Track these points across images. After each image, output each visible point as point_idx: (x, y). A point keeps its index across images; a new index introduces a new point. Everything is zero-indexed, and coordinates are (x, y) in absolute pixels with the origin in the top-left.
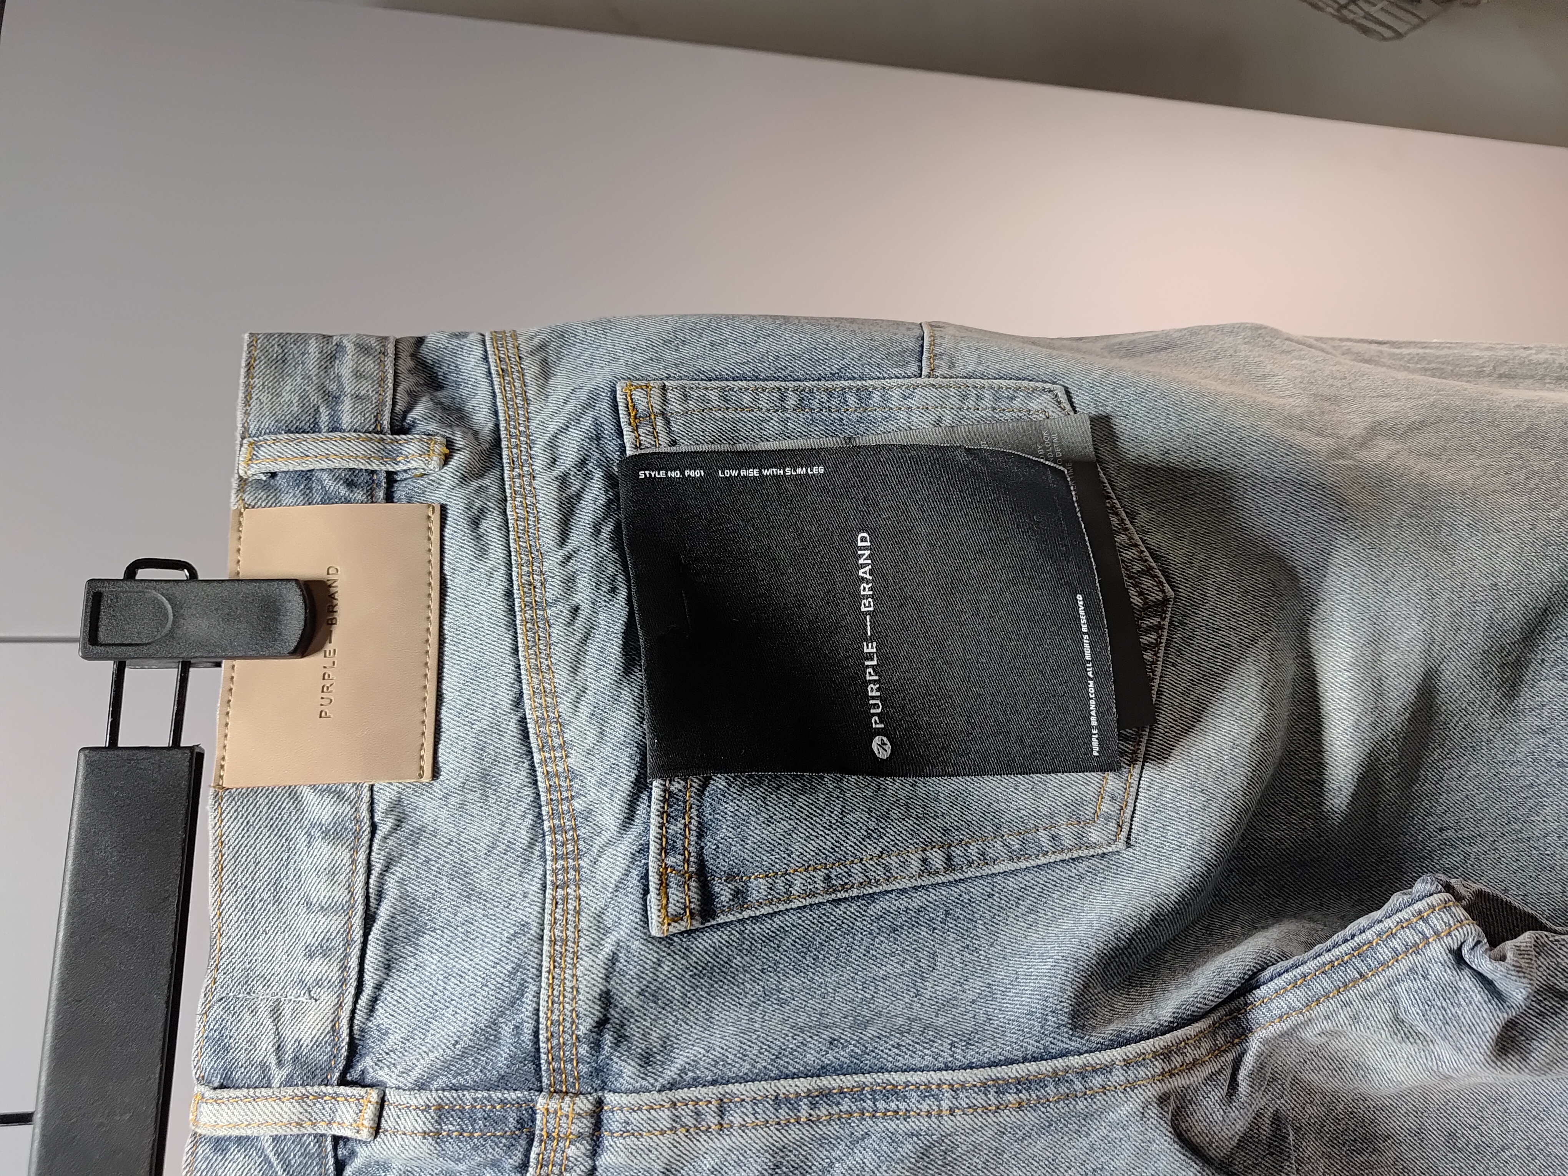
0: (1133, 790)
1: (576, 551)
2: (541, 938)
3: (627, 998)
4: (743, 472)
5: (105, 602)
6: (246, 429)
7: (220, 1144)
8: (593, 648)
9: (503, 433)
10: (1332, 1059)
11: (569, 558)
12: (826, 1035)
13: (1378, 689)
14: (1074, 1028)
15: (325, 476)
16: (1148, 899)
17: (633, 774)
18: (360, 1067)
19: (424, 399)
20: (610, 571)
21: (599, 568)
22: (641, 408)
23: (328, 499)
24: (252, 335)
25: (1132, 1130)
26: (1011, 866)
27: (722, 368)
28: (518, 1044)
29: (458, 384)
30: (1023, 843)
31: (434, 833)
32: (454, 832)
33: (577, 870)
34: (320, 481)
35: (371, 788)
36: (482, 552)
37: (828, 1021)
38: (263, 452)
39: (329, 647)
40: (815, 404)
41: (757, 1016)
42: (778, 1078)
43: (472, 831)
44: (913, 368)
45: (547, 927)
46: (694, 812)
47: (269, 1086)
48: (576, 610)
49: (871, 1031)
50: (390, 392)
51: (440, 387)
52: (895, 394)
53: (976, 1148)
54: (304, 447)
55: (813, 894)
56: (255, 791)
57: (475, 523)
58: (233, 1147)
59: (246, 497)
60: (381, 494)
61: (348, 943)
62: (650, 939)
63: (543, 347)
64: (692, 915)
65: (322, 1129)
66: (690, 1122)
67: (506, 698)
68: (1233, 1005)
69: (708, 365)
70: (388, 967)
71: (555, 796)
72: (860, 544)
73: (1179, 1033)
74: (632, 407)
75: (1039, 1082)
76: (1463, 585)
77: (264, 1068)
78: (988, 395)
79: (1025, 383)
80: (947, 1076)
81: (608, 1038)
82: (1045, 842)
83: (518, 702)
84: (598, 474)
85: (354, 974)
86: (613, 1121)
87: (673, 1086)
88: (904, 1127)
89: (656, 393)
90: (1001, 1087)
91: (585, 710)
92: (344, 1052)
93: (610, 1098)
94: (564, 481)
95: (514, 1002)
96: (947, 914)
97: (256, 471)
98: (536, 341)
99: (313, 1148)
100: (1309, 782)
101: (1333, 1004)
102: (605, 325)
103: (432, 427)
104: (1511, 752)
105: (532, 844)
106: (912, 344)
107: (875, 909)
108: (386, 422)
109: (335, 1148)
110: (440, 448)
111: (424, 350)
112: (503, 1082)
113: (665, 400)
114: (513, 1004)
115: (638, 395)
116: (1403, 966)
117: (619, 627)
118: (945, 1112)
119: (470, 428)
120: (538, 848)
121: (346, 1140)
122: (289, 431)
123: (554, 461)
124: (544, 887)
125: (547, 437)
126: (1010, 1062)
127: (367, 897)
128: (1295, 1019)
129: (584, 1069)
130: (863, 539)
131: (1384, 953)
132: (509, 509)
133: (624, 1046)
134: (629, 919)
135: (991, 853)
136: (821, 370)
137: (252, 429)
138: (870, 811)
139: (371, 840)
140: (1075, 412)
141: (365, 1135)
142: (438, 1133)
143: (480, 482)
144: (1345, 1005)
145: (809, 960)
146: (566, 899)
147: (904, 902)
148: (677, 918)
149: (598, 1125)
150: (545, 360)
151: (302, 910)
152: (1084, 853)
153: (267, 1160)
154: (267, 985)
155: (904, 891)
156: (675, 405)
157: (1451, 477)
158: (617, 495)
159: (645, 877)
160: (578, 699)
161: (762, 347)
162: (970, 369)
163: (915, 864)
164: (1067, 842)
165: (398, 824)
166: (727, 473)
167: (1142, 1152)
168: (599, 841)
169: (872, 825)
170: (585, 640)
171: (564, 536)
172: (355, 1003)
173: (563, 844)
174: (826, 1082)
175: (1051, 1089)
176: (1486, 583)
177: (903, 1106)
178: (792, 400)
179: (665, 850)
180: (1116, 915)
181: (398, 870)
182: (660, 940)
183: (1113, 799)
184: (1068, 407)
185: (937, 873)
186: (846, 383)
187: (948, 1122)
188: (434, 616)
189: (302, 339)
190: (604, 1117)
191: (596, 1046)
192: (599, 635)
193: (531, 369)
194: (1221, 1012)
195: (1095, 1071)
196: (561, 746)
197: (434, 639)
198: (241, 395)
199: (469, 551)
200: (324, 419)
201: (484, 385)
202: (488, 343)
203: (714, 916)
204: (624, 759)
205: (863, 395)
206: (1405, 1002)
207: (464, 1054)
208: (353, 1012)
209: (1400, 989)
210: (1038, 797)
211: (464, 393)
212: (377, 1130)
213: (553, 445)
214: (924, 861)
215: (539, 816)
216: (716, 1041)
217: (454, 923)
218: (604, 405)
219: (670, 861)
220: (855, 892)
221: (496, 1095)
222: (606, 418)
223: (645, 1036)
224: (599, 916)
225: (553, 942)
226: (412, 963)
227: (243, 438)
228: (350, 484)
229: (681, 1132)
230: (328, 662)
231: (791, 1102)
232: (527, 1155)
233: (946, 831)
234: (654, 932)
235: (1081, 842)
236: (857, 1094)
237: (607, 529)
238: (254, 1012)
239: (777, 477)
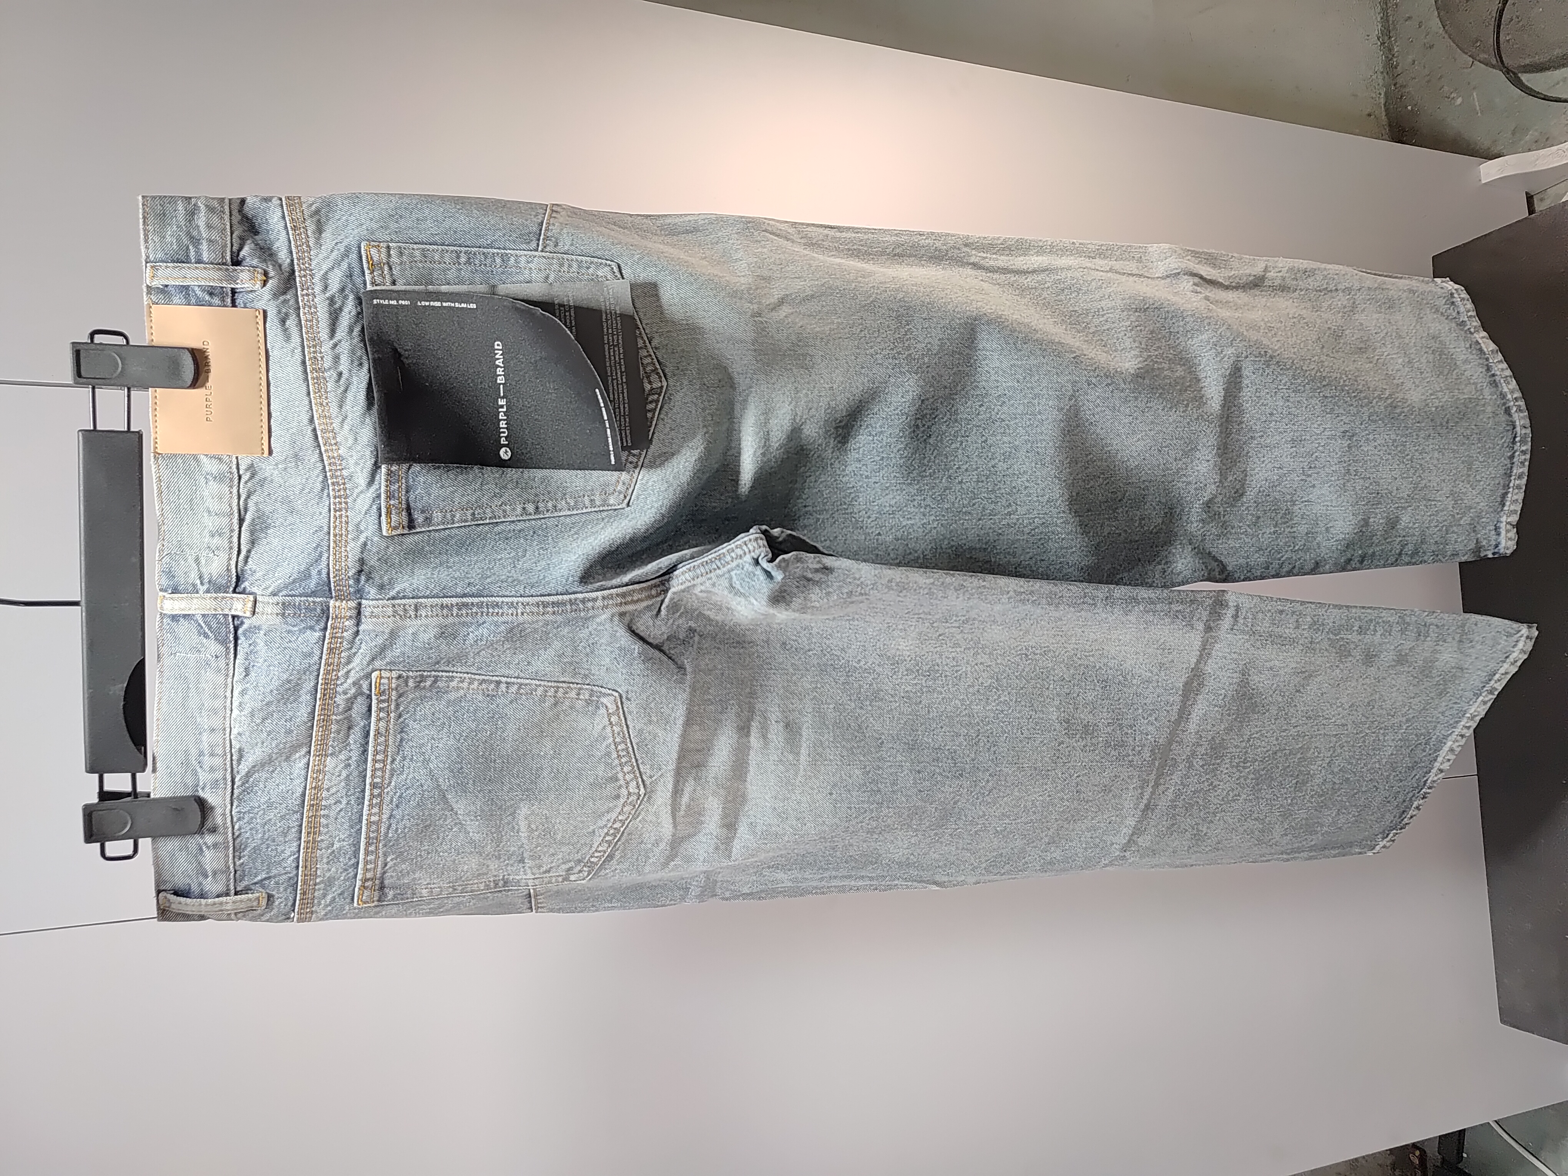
0: (634, 480)
1: (340, 341)
2: (329, 533)
3: (373, 561)
4: (432, 303)
5: (83, 355)
6: (148, 257)
7: (174, 618)
8: (350, 395)
9: (296, 267)
10: (715, 605)
11: (335, 345)
12: (467, 581)
13: (767, 438)
14: (581, 582)
15: (196, 288)
16: (630, 531)
17: (373, 460)
18: (243, 586)
19: (249, 242)
20: (359, 354)
21: (353, 352)
22: (375, 259)
23: (200, 303)
24: (143, 197)
25: (607, 626)
26: (569, 513)
27: (422, 237)
28: (320, 579)
29: (268, 231)
30: (576, 502)
31: (272, 481)
32: (282, 481)
33: (346, 503)
34: (194, 291)
35: (237, 458)
36: (288, 338)
37: (469, 576)
38: (160, 273)
39: (208, 384)
40: (477, 262)
41: (436, 573)
42: (443, 597)
43: (292, 481)
44: (533, 245)
45: (332, 529)
46: (404, 481)
47: (197, 592)
48: (340, 374)
49: (489, 580)
50: (229, 238)
51: (257, 233)
52: (523, 260)
53: (535, 631)
54: (183, 271)
55: (466, 521)
56: (175, 455)
57: (283, 321)
58: (181, 619)
59: (152, 297)
60: (229, 301)
61: (232, 531)
62: (382, 536)
63: (317, 212)
64: (403, 527)
65: (226, 612)
66: (402, 613)
67: (305, 418)
68: (663, 578)
69: (415, 235)
70: (253, 543)
71: (334, 468)
72: (496, 347)
73: (630, 587)
74: (370, 258)
75: (563, 603)
76: (814, 387)
77: (194, 585)
78: (575, 265)
79: (596, 260)
80: (520, 599)
81: (363, 578)
82: (587, 503)
83: (312, 420)
84: (351, 297)
85: (236, 545)
86: (366, 612)
87: (393, 598)
88: (501, 619)
89: (384, 250)
90: (545, 605)
91: (346, 427)
92: (234, 580)
93: (363, 601)
94: (332, 300)
95: (317, 560)
96: (534, 533)
97: (156, 283)
98: (313, 208)
99: (222, 620)
100: (732, 480)
101: (704, 579)
102: (355, 198)
103: (255, 262)
104: (844, 470)
105: (322, 490)
106: (535, 229)
107: (498, 529)
108: (228, 258)
109: (233, 621)
110: (261, 277)
111: (246, 209)
112: (314, 594)
113: (389, 256)
114: (316, 561)
115: (374, 251)
116: (734, 564)
117: (364, 385)
118: (520, 614)
119: (276, 262)
120: (326, 491)
121: (238, 617)
122: (173, 261)
123: (326, 287)
124: (330, 510)
125: (322, 272)
126: (549, 595)
127: (239, 510)
128: (688, 584)
129: (352, 590)
130: (498, 345)
131: (728, 558)
132: (301, 314)
133: (371, 581)
134: (372, 527)
135: (559, 506)
136: (481, 241)
137: (152, 258)
138: (496, 484)
139: (239, 483)
140: (623, 278)
141: (248, 614)
142: (284, 614)
143: (284, 297)
144: (709, 579)
145: (463, 550)
146: (341, 516)
147: (512, 526)
148: (396, 528)
149: (359, 613)
150: (319, 220)
151: (206, 514)
152: (606, 508)
153: (199, 625)
154: (191, 548)
155: (513, 522)
156: (395, 259)
157: (818, 329)
158: (362, 309)
159: (380, 509)
160: (343, 420)
161: (447, 223)
162: (566, 248)
163: (519, 510)
164: (598, 503)
165: (252, 477)
166: (423, 303)
167: (613, 636)
168: (357, 491)
169: (497, 491)
170: (346, 391)
171: (333, 332)
172: (238, 558)
173: (339, 491)
174: (465, 600)
175: (568, 607)
176: (827, 386)
177: (501, 611)
178: (463, 259)
179: (389, 497)
180: (613, 537)
181: (254, 498)
182: (387, 537)
183: (624, 484)
184: (619, 276)
185: (530, 514)
186: (495, 251)
187: (521, 619)
188: (264, 371)
189: (173, 200)
190: (362, 610)
191: (358, 581)
192: (353, 389)
193: (311, 228)
194: (657, 580)
195: (589, 600)
196: (336, 444)
197: (264, 383)
198: (142, 236)
199: (281, 337)
200: (192, 253)
201: (284, 233)
202: (285, 207)
203: (414, 527)
204: (368, 453)
205: (505, 258)
206: (734, 579)
207: (294, 582)
208: (237, 562)
209: (733, 573)
210: (586, 481)
211: (272, 237)
212: (254, 613)
213: (325, 278)
214: (524, 508)
215: (326, 476)
216: (415, 581)
217: (285, 524)
218: (354, 256)
219: (392, 502)
220: (488, 521)
221: (311, 599)
222: (355, 264)
223: (381, 578)
224: (357, 526)
225: (335, 536)
226: (264, 542)
227: (147, 262)
228: (211, 294)
229: (398, 617)
230: (208, 392)
231: (450, 607)
232: (326, 624)
233: (536, 495)
234: (385, 533)
235: (605, 502)
236: (480, 605)
237: (357, 329)
238: (186, 560)
239: (450, 307)
